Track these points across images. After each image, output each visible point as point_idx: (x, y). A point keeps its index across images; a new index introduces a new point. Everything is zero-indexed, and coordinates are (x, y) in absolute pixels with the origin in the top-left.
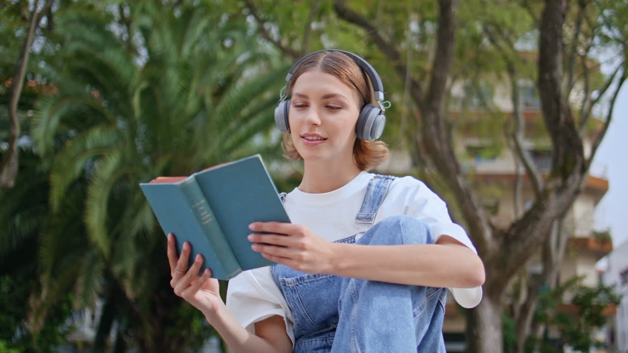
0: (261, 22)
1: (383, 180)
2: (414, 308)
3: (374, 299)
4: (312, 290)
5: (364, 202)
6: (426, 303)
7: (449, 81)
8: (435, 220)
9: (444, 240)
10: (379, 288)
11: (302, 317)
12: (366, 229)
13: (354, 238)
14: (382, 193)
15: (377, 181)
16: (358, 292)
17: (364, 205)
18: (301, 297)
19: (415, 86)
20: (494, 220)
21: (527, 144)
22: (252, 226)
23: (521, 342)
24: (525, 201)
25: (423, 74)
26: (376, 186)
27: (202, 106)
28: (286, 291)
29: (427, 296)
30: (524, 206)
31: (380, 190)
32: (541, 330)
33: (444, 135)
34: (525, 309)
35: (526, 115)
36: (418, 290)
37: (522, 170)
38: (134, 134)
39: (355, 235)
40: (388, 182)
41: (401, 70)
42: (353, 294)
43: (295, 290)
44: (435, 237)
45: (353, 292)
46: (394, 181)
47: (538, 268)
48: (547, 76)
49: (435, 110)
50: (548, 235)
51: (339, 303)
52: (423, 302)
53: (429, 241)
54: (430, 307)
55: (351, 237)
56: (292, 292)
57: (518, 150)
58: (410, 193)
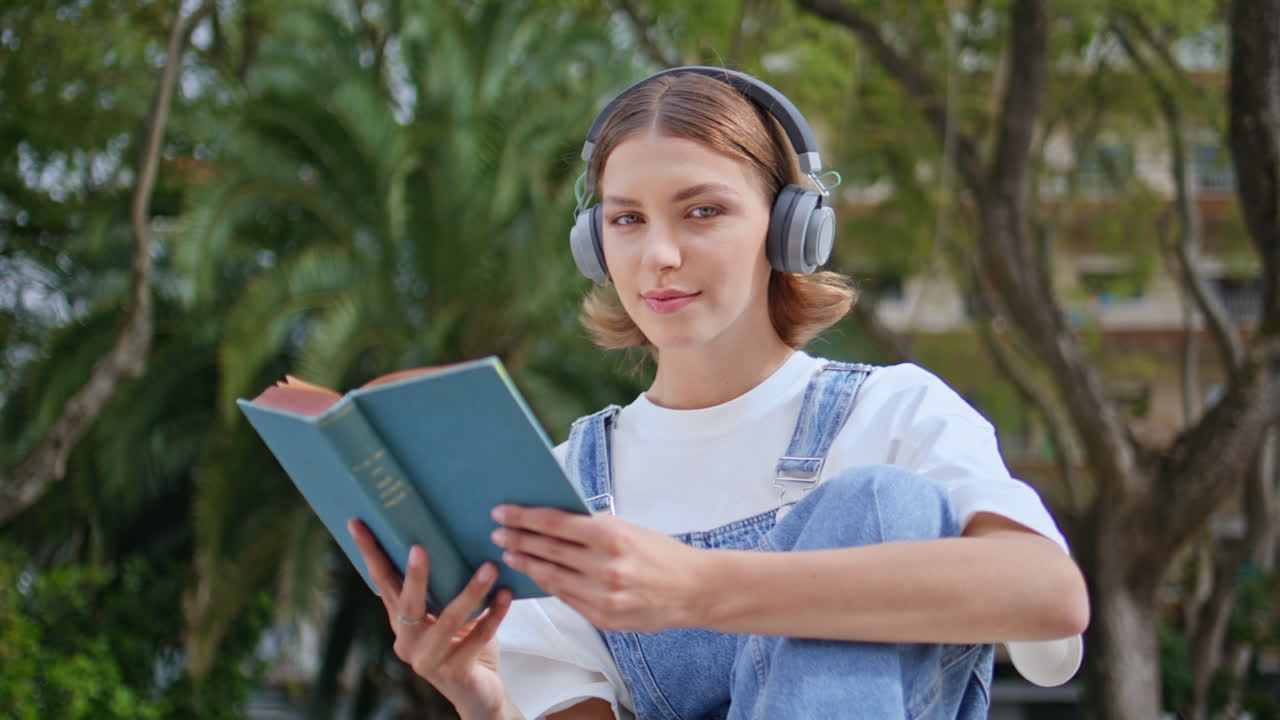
0: (641, 25)
1: (845, 374)
2: (907, 700)
3: (805, 678)
4: (675, 643)
5: (798, 429)
6: (940, 683)
7: (1037, 131)
8: (962, 473)
9: (981, 524)
10: (818, 652)
11: (653, 704)
12: (799, 494)
13: (774, 517)
14: (842, 407)
15: (829, 379)
16: (768, 657)
17: (797, 438)
18: (648, 658)
19: (965, 149)
20: (1139, 429)
21: (1207, 267)
22: (499, 514)
23: (1202, 682)
24: (1204, 386)
25: (981, 122)
26: (826, 390)
27: (525, 202)
28: (615, 642)
29: (943, 665)
30: (1206, 395)
31: (836, 400)
32: (1243, 657)
33: (1029, 250)
34: (1208, 612)
35: (1204, 205)
36: (920, 653)
37: (1197, 320)
38: (388, 264)
39: (777, 510)
40: (855, 380)
41: (936, 117)
42: (758, 663)
43: (634, 642)
44: (961, 516)
45: (758, 658)
46: (871, 377)
47: (1236, 526)
48: (1248, 121)
49: (1010, 201)
50: (1255, 460)
51: (731, 677)
52: (932, 684)
53: (948, 529)
54: (949, 693)
55: (767, 514)
56: (628, 646)
57: (1187, 281)
58: (903, 406)
